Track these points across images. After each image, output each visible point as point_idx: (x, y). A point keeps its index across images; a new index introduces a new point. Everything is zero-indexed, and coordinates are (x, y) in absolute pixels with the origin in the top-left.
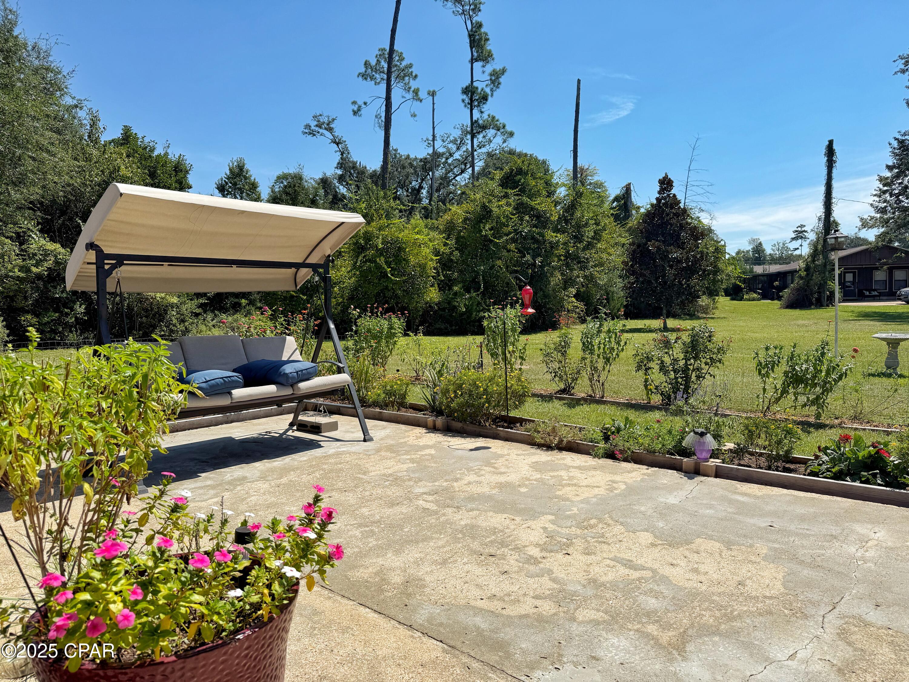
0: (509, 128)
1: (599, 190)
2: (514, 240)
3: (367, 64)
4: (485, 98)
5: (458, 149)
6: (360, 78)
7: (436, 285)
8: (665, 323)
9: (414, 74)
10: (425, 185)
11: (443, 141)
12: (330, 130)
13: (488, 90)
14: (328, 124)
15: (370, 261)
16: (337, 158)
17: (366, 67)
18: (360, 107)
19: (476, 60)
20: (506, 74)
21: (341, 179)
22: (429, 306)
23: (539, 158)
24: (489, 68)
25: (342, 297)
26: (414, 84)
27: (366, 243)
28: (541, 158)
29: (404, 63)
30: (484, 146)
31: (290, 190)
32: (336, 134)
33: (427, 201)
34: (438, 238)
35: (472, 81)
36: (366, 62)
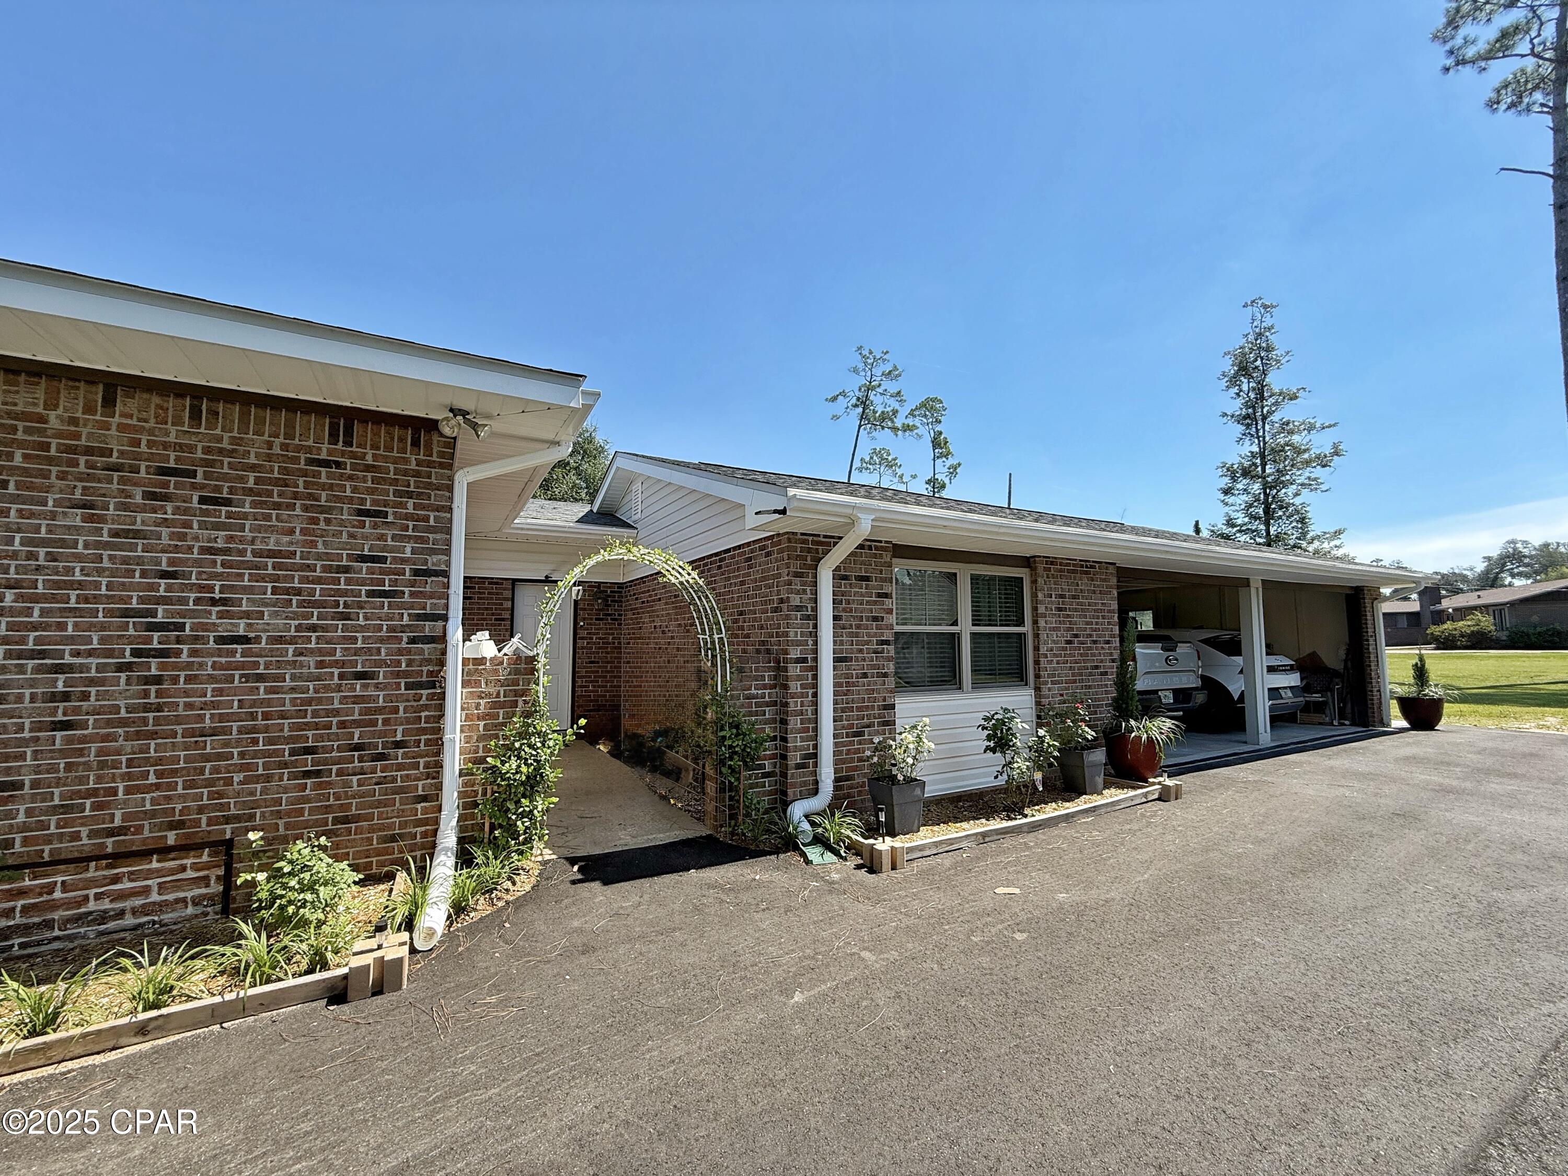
4: (944, 486)
13: (947, 481)
19: (938, 457)
24: (948, 463)
26: (899, 472)
29: (890, 458)
35: (934, 474)
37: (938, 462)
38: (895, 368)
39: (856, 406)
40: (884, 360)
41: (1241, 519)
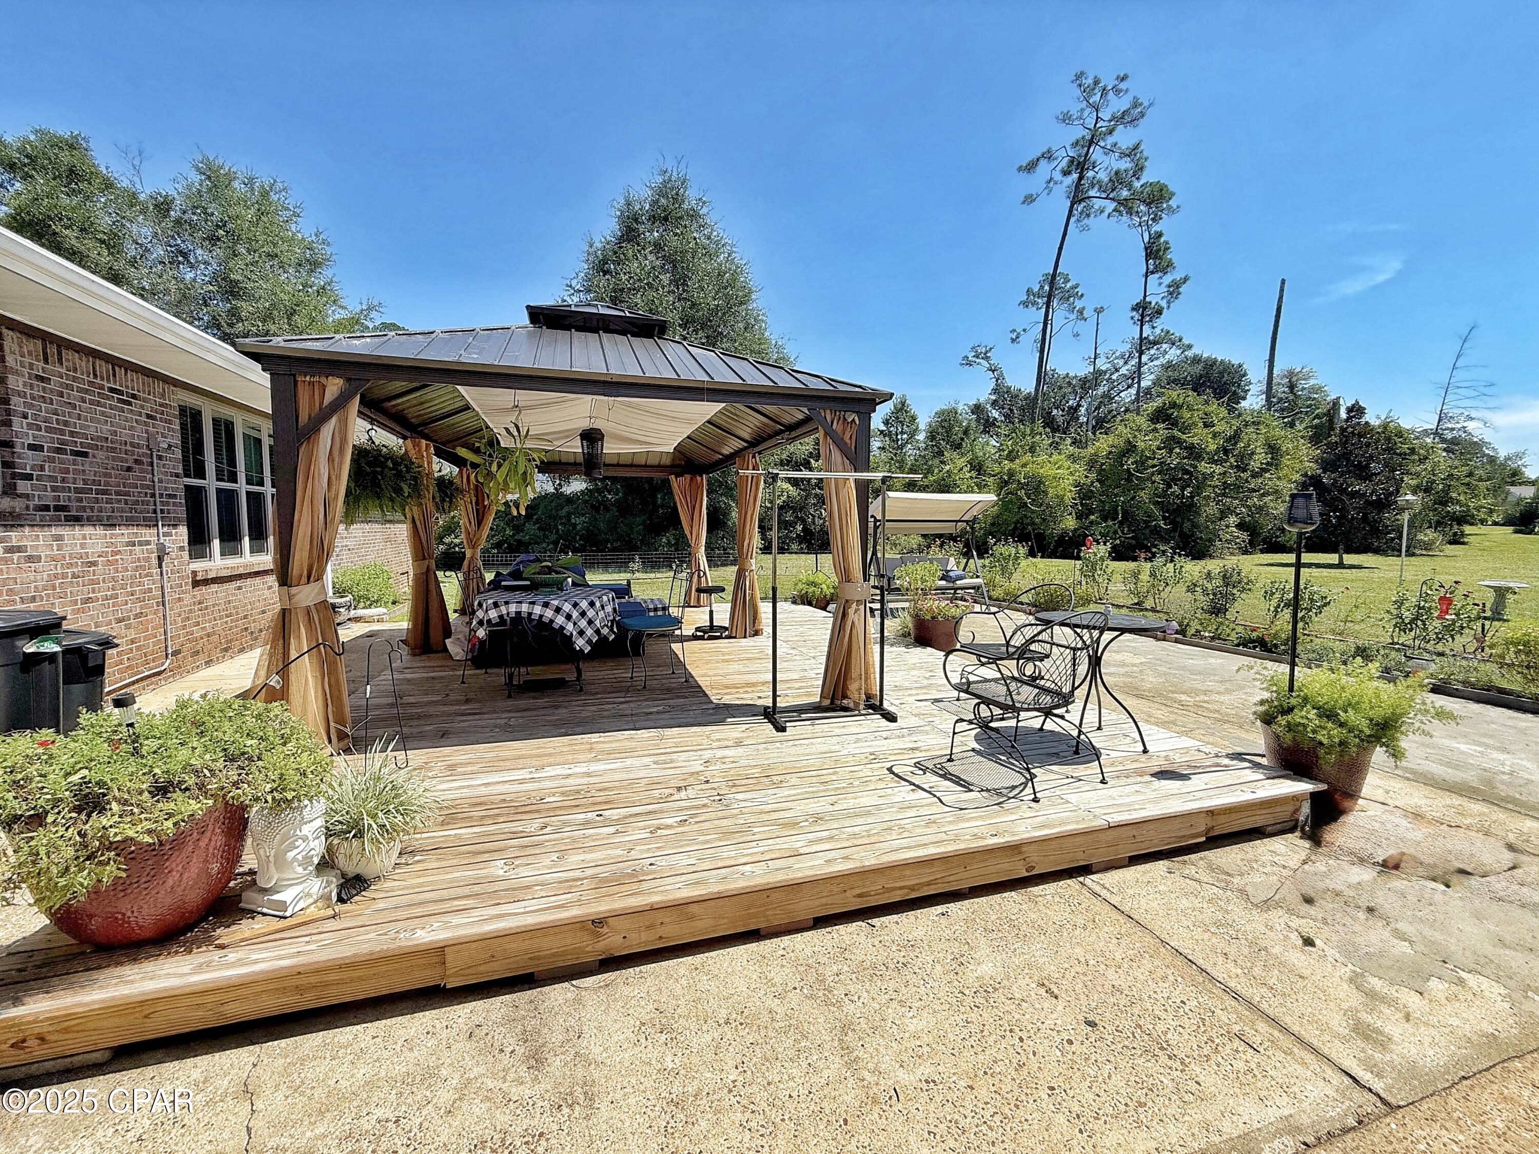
0: (1186, 341)
1: (1316, 396)
2: (1160, 472)
3: (1029, 291)
4: (1159, 312)
5: (1126, 363)
6: (1021, 306)
7: (1074, 514)
8: (1341, 558)
9: (1080, 294)
10: (1083, 403)
11: (1107, 358)
12: (987, 358)
13: (1164, 304)
14: (985, 354)
15: (1011, 493)
16: (992, 384)
17: (1028, 295)
18: (1019, 334)
19: (1152, 273)
20: (1188, 282)
21: (994, 403)
22: (1065, 532)
23: (1233, 362)
24: (1167, 279)
25: (985, 523)
26: (1079, 304)
27: (1009, 479)
28: (1235, 362)
29: (1069, 285)
30: (1157, 358)
31: (946, 424)
32: (992, 362)
33: (1085, 419)
34: (1080, 469)
35: (1145, 296)
36: (1028, 291)
37: (1153, 279)
38: (1136, 104)
39: (1066, 173)
40: (1119, 92)
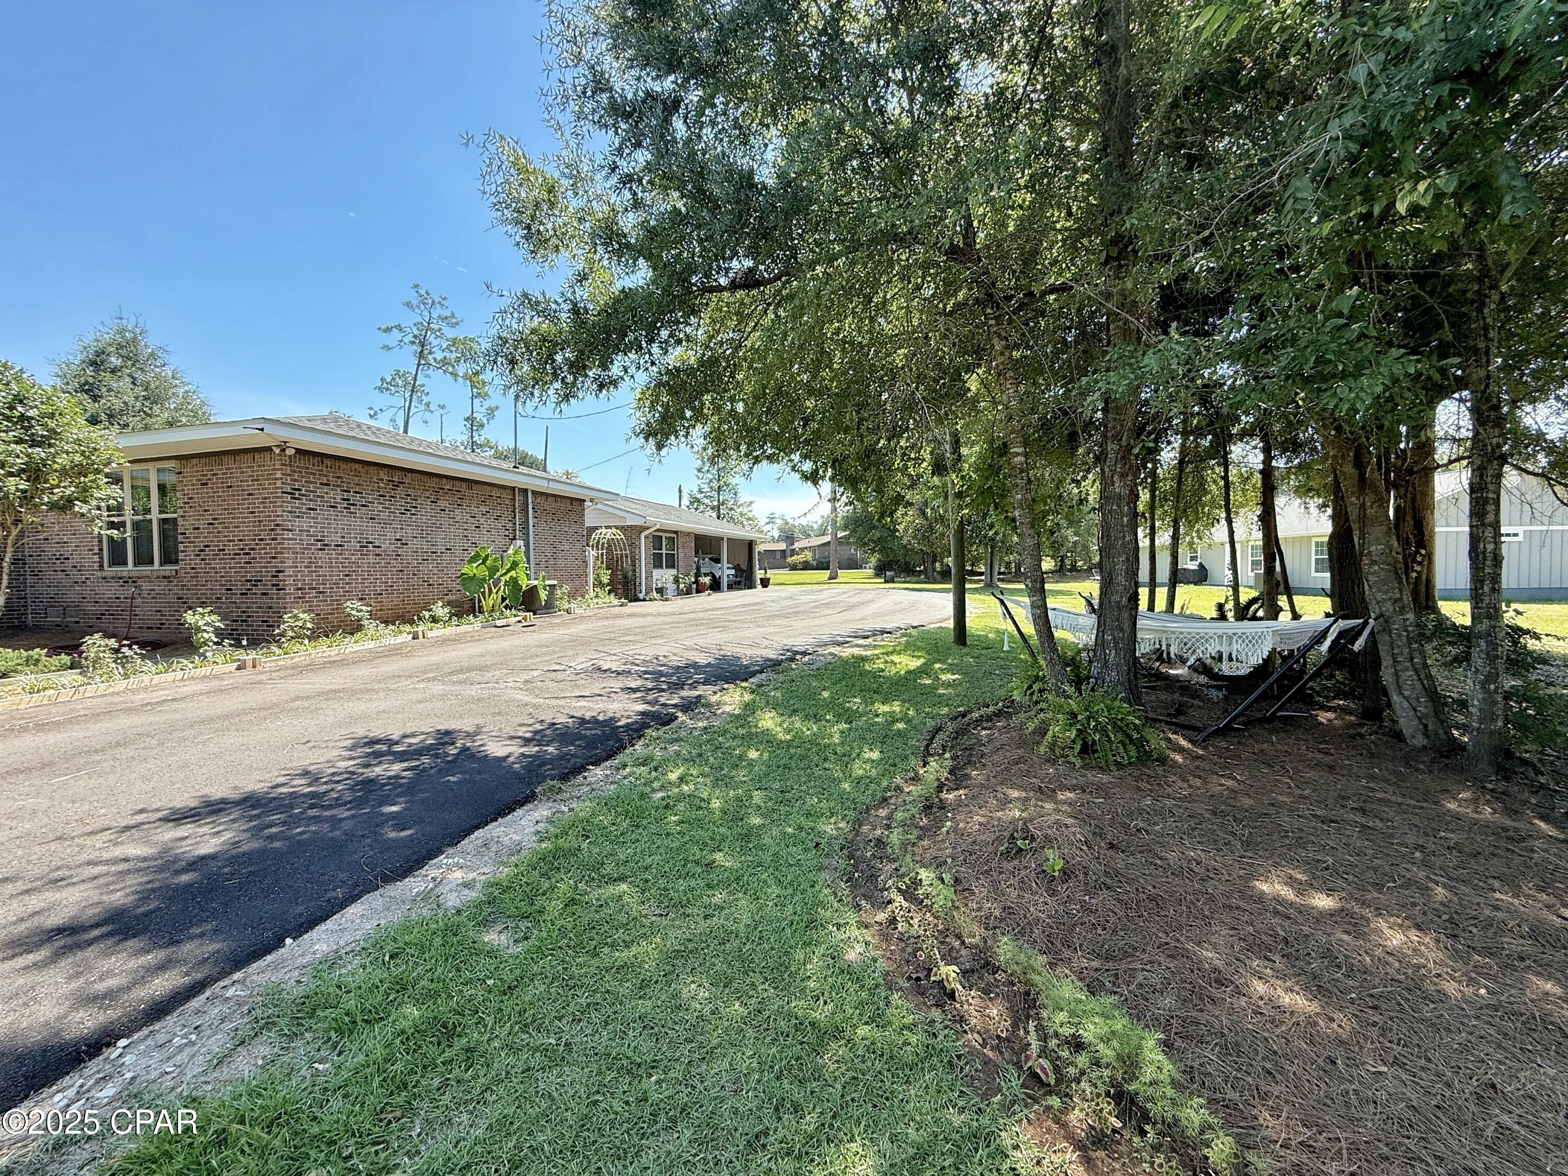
13: (485, 421)
19: (476, 397)
24: (485, 404)
26: (426, 399)
35: (473, 413)
37: (476, 401)
38: (454, 315)
39: (412, 342)
40: (442, 305)
41: (706, 488)
